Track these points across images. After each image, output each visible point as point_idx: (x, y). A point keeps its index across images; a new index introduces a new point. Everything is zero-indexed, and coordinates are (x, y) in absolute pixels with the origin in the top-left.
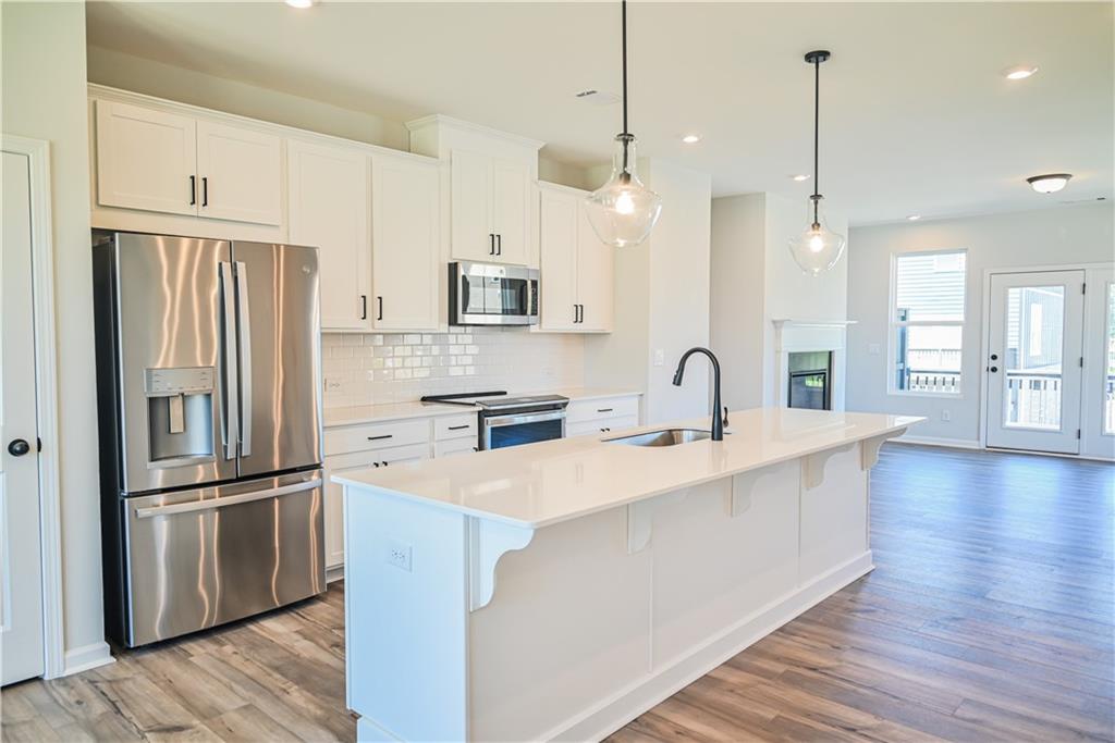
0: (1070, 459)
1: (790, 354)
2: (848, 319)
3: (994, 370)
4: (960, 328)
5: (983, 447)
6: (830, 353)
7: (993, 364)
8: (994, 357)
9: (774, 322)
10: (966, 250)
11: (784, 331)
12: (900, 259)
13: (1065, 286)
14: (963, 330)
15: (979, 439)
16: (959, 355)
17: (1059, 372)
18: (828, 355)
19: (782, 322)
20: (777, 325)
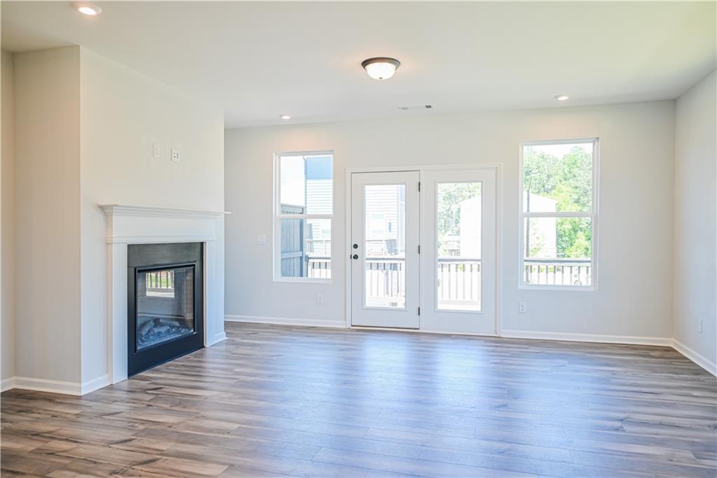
0: (412, 334)
1: (130, 247)
2: (225, 210)
3: (356, 257)
4: (329, 221)
5: (349, 326)
6: (202, 243)
7: (355, 252)
8: (356, 246)
9: (102, 208)
10: (331, 152)
11: (116, 219)
12: (283, 158)
13: (405, 184)
14: (332, 222)
15: (345, 320)
16: (329, 245)
17: (404, 257)
18: (199, 246)
19: (111, 207)
20: (105, 210)
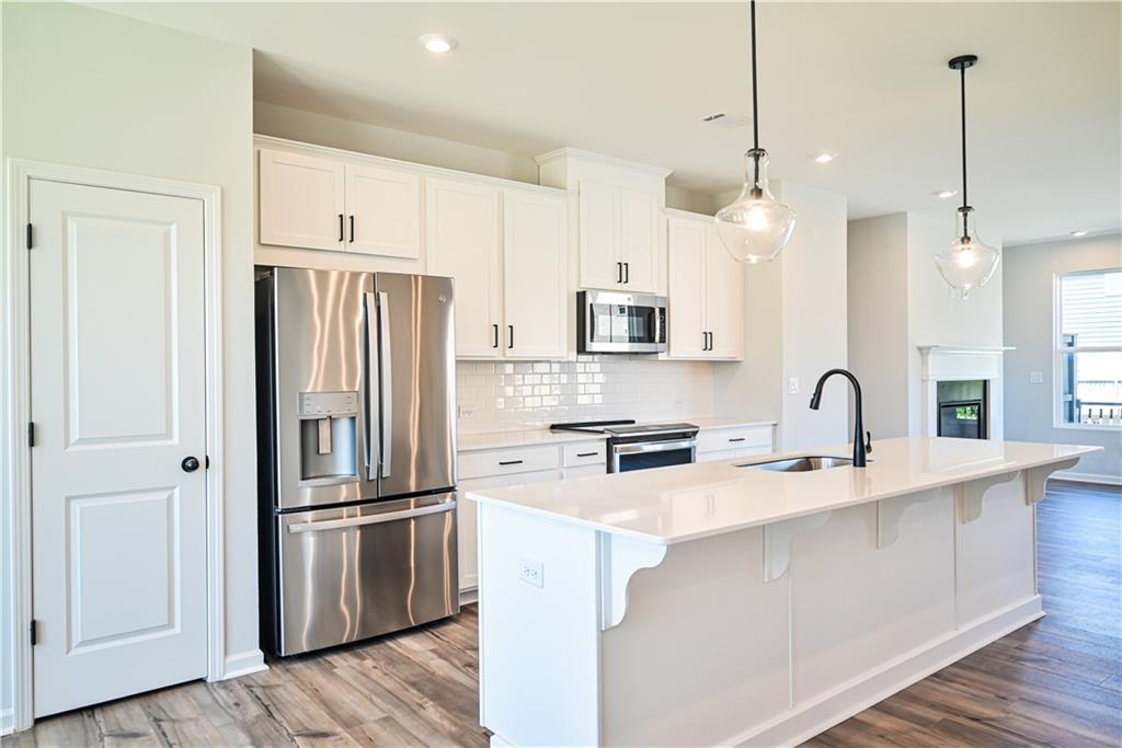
1: (939, 383)
2: (1005, 345)
6: (985, 382)
9: (920, 349)
11: (931, 358)
12: (1064, 280)
18: (982, 384)
19: (929, 348)
20: (923, 351)
